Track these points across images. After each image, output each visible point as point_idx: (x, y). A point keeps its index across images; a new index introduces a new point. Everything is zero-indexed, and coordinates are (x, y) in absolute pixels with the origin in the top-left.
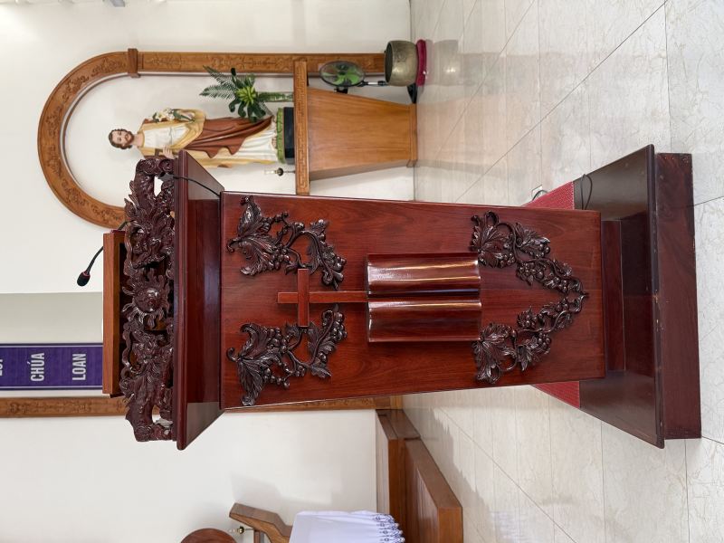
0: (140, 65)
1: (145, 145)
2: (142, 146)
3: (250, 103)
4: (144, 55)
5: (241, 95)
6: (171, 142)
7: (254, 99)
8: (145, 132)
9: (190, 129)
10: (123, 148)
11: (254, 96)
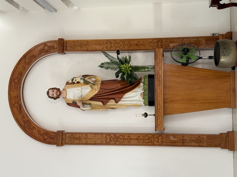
0: (65, 48)
1: (67, 97)
2: (66, 98)
3: (128, 73)
4: (67, 42)
5: (123, 68)
6: (81, 96)
7: (130, 71)
8: (67, 90)
9: (93, 88)
10: (55, 99)
11: (130, 69)
